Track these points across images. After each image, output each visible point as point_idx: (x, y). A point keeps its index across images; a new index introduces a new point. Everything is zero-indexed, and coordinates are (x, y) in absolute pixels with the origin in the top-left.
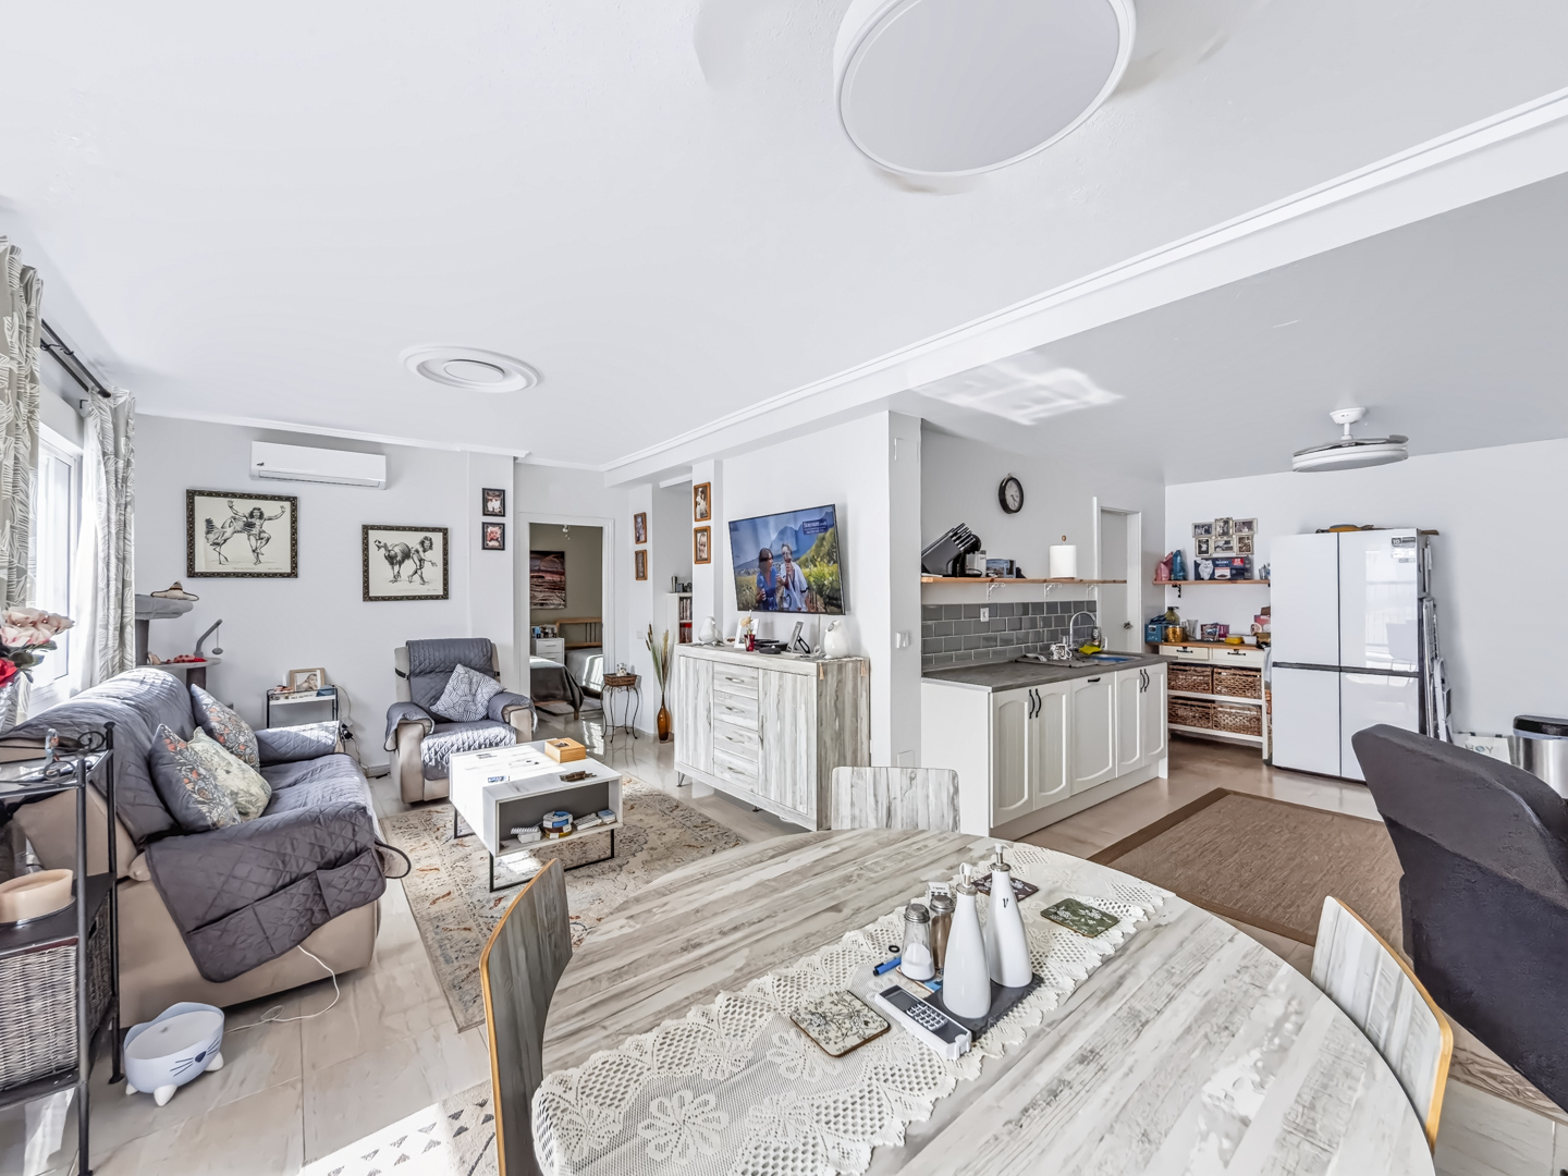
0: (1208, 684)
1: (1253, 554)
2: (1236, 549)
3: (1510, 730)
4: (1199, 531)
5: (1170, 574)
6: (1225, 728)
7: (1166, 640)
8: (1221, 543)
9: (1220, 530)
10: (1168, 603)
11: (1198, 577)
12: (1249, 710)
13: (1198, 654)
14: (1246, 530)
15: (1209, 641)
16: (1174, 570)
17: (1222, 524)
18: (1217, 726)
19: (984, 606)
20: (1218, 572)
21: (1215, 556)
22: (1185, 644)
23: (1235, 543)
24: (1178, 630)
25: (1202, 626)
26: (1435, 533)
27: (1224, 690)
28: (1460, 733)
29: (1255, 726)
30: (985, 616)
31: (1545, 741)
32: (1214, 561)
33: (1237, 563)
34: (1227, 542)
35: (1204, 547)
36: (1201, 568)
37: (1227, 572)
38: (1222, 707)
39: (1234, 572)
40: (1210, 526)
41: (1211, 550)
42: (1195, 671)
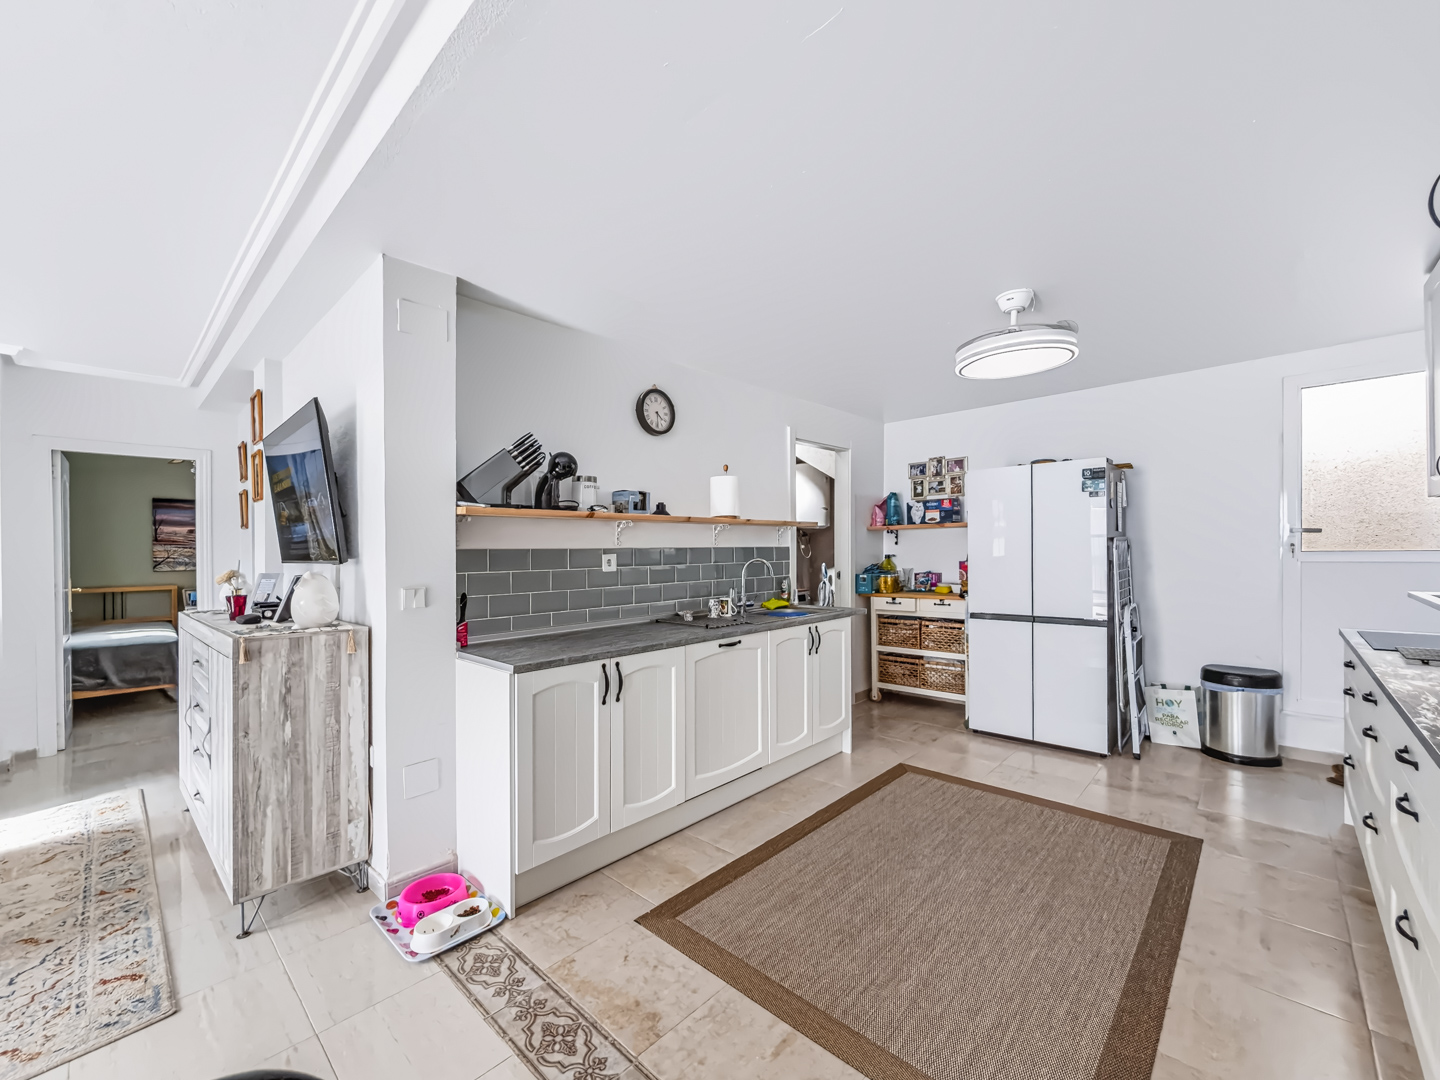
0: (916, 638)
1: (963, 495)
2: (948, 490)
3: (1196, 681)
4: (914, 471)
5: (885, 519)
6: (931, 686)
7: (878, 591)
8: (935, 485)
9: (933, 470)
10: (886, 552)
11: (911, 521)
12: (954, 665)
13: (906, 605)
14: (958, 469)
15: (921, 591)
16: (891, 515)
17: (935, 463)
18: (924, 684)
19: (607, 551)
20: (929, 515)
21: (929, 498)
22: (894, 595)
23: (948, 485)
24: (889, 579)
25: (916, 575)
26: (1129, 466)
27: (932, 644)
28: (1152, 685)
29: (959, 683)
30: (609, 565)
31: (1229, 693)
32: (925, 503)
33: (946, 505)
34: (941, 483)
35: (919, 491)
36: (913, 511)
37: (936, 515)
38: (929, 663)
39: (943, 514)
40: (924, 466)
41: (926, 492)
42: (905, 624)
